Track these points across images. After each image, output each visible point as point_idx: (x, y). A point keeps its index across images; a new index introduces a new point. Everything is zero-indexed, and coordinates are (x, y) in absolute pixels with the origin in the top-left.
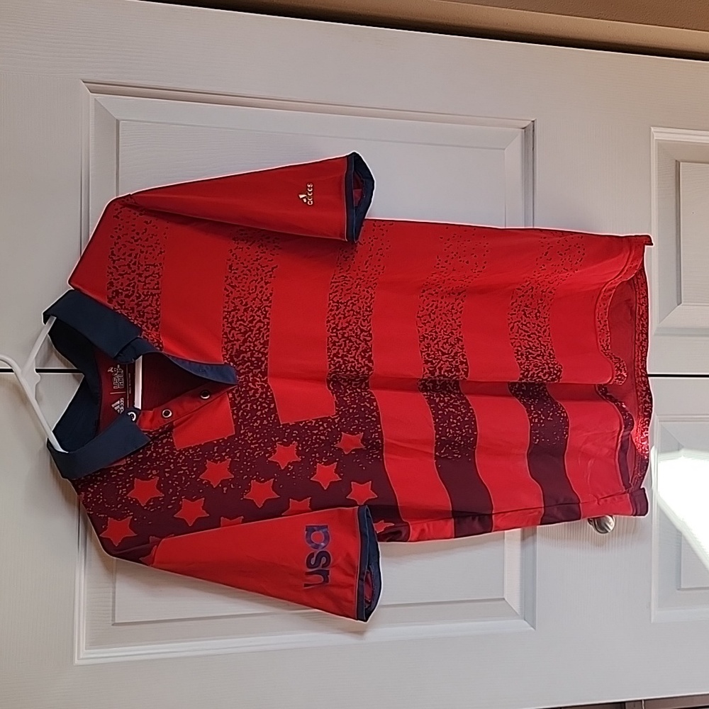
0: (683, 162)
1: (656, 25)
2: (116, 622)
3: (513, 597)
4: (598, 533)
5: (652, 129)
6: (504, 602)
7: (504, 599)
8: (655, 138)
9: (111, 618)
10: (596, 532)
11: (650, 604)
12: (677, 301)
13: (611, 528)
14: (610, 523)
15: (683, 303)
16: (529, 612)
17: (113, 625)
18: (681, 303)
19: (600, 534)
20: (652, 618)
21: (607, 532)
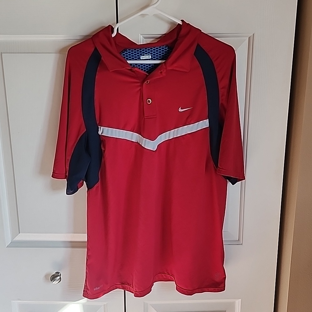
1: (288, 301)
2: (3, 54)
3: (21, 237)
4: (51, 276)
5: (240, 300)
6: (18, 233)
7: (20, 233)
8: (236, 301)
9: (4, 52)
11: (20, 300)
13: (53, 283)
14: (55, 282)
16: (15, 244)
17: (1, 53)
20: (14, 301)
21: (51, 281)
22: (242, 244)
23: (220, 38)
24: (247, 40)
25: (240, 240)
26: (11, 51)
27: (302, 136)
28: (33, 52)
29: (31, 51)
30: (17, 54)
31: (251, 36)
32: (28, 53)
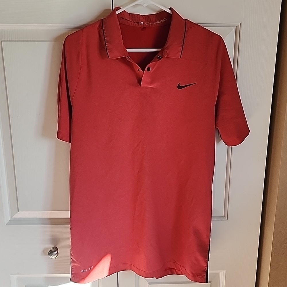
0: (211, 284)
1: (270, 272)
2: (2, 42)
3: (20, 215)
4: (49, 251)
5: (225, 271)
6: (17, 211)
7: (18, 211)
8: (221, 272)
9: (4, 40)
10: (49, 250)
11: (19, 274)
12: (150, 283)
13: (51, 257)
14: (53, 256)
15: (149, 285)
16: (14, 222)
18: (149, 284)
19: (48, 252)
20: (12, 275)
21: (49, 255)
22: (227, 220)
23: (209, 27)
24: (234, 29)
25: (225, 216)
26: (10, 40)
27: (285, 120)
28: (32, 40)
29: (30, 40)
30: (17, 42)
31: (238, 25)
32: (27, 41)
